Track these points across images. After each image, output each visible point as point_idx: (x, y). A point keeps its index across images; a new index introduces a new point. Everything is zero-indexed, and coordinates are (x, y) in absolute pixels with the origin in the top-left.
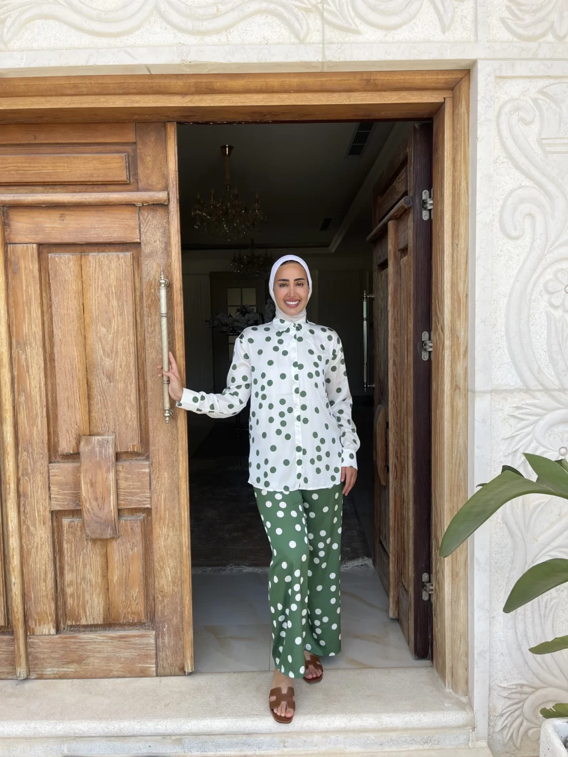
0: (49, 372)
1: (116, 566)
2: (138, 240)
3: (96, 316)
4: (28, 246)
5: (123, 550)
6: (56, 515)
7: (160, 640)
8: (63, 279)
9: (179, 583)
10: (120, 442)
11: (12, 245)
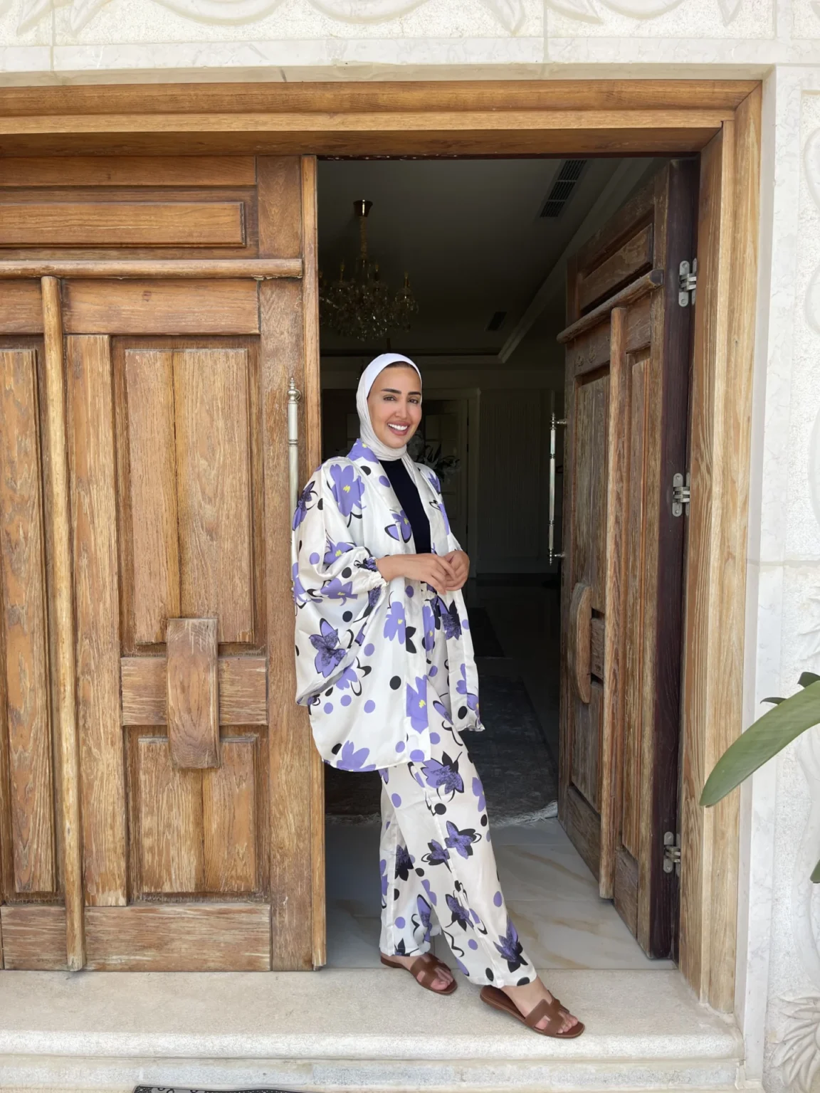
0: (122, 523)
1: (214, 808)
2: (257, 331)
3: (193, 443)
4: (96, 338)
5: (226, 786)
6: (129, 732)
7: (277, 919)
9: (307, 836)
10: (224, 627)
11: (72, 336)
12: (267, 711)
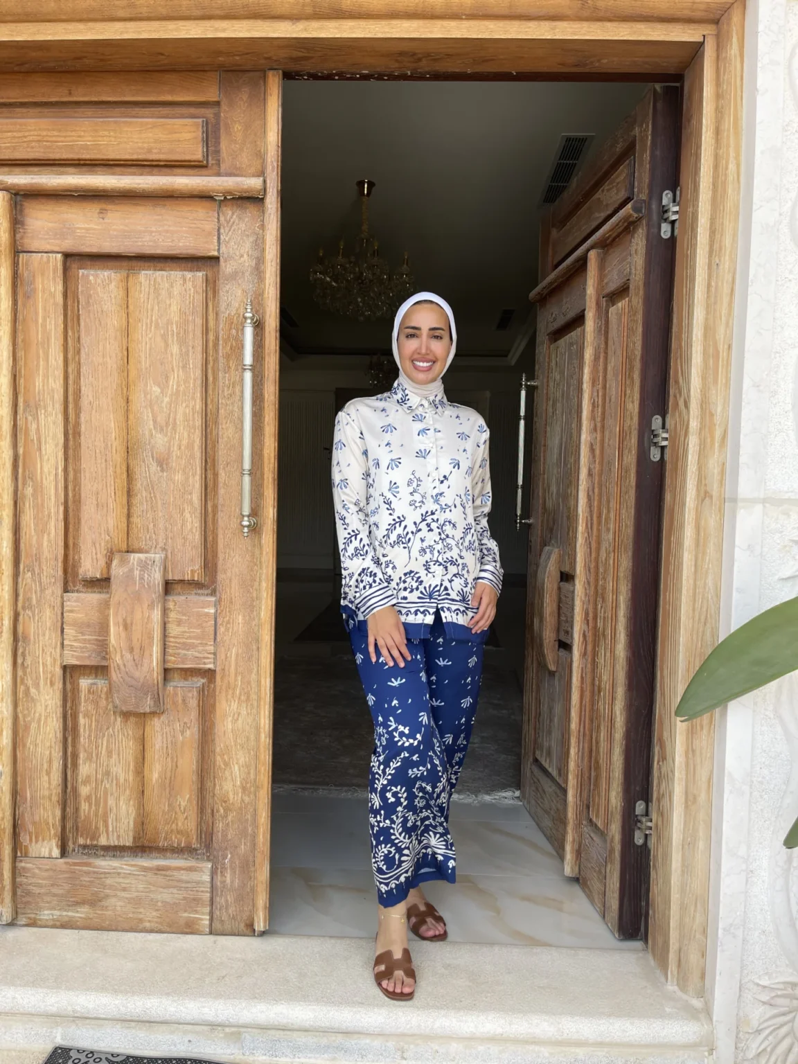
0: (71, 452)
1: (156, 757)
2: (216, 254)
3: (146, 369)
4: (49, 256)
5: (169, 734)
6: (70, 672)
7: (219, 878)
8: (100, 310)
9: (252, 789)
10: (172, 564)
11: (25, 254)
12: (215, 654)
